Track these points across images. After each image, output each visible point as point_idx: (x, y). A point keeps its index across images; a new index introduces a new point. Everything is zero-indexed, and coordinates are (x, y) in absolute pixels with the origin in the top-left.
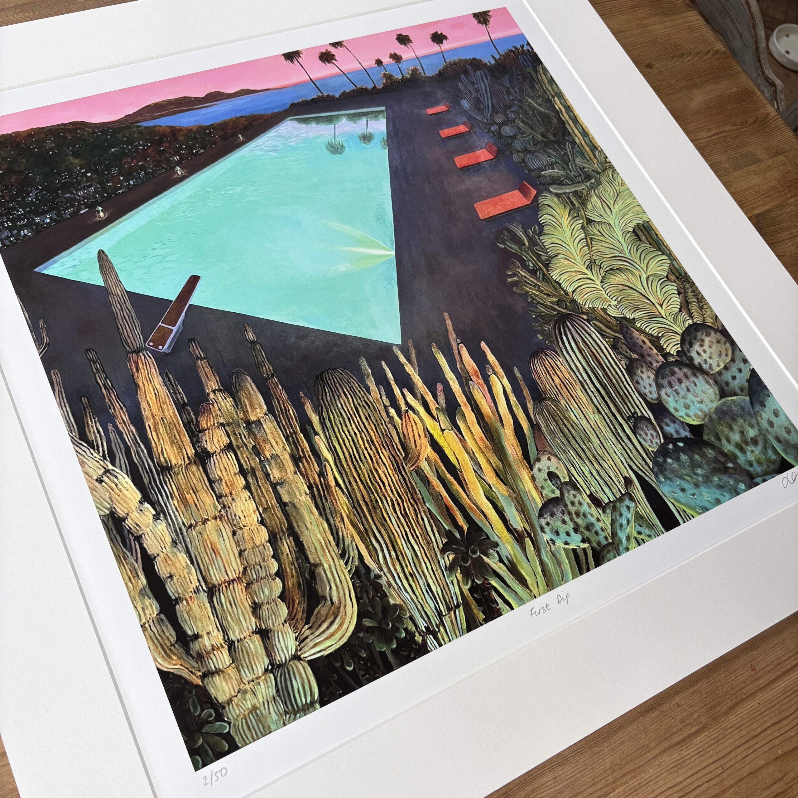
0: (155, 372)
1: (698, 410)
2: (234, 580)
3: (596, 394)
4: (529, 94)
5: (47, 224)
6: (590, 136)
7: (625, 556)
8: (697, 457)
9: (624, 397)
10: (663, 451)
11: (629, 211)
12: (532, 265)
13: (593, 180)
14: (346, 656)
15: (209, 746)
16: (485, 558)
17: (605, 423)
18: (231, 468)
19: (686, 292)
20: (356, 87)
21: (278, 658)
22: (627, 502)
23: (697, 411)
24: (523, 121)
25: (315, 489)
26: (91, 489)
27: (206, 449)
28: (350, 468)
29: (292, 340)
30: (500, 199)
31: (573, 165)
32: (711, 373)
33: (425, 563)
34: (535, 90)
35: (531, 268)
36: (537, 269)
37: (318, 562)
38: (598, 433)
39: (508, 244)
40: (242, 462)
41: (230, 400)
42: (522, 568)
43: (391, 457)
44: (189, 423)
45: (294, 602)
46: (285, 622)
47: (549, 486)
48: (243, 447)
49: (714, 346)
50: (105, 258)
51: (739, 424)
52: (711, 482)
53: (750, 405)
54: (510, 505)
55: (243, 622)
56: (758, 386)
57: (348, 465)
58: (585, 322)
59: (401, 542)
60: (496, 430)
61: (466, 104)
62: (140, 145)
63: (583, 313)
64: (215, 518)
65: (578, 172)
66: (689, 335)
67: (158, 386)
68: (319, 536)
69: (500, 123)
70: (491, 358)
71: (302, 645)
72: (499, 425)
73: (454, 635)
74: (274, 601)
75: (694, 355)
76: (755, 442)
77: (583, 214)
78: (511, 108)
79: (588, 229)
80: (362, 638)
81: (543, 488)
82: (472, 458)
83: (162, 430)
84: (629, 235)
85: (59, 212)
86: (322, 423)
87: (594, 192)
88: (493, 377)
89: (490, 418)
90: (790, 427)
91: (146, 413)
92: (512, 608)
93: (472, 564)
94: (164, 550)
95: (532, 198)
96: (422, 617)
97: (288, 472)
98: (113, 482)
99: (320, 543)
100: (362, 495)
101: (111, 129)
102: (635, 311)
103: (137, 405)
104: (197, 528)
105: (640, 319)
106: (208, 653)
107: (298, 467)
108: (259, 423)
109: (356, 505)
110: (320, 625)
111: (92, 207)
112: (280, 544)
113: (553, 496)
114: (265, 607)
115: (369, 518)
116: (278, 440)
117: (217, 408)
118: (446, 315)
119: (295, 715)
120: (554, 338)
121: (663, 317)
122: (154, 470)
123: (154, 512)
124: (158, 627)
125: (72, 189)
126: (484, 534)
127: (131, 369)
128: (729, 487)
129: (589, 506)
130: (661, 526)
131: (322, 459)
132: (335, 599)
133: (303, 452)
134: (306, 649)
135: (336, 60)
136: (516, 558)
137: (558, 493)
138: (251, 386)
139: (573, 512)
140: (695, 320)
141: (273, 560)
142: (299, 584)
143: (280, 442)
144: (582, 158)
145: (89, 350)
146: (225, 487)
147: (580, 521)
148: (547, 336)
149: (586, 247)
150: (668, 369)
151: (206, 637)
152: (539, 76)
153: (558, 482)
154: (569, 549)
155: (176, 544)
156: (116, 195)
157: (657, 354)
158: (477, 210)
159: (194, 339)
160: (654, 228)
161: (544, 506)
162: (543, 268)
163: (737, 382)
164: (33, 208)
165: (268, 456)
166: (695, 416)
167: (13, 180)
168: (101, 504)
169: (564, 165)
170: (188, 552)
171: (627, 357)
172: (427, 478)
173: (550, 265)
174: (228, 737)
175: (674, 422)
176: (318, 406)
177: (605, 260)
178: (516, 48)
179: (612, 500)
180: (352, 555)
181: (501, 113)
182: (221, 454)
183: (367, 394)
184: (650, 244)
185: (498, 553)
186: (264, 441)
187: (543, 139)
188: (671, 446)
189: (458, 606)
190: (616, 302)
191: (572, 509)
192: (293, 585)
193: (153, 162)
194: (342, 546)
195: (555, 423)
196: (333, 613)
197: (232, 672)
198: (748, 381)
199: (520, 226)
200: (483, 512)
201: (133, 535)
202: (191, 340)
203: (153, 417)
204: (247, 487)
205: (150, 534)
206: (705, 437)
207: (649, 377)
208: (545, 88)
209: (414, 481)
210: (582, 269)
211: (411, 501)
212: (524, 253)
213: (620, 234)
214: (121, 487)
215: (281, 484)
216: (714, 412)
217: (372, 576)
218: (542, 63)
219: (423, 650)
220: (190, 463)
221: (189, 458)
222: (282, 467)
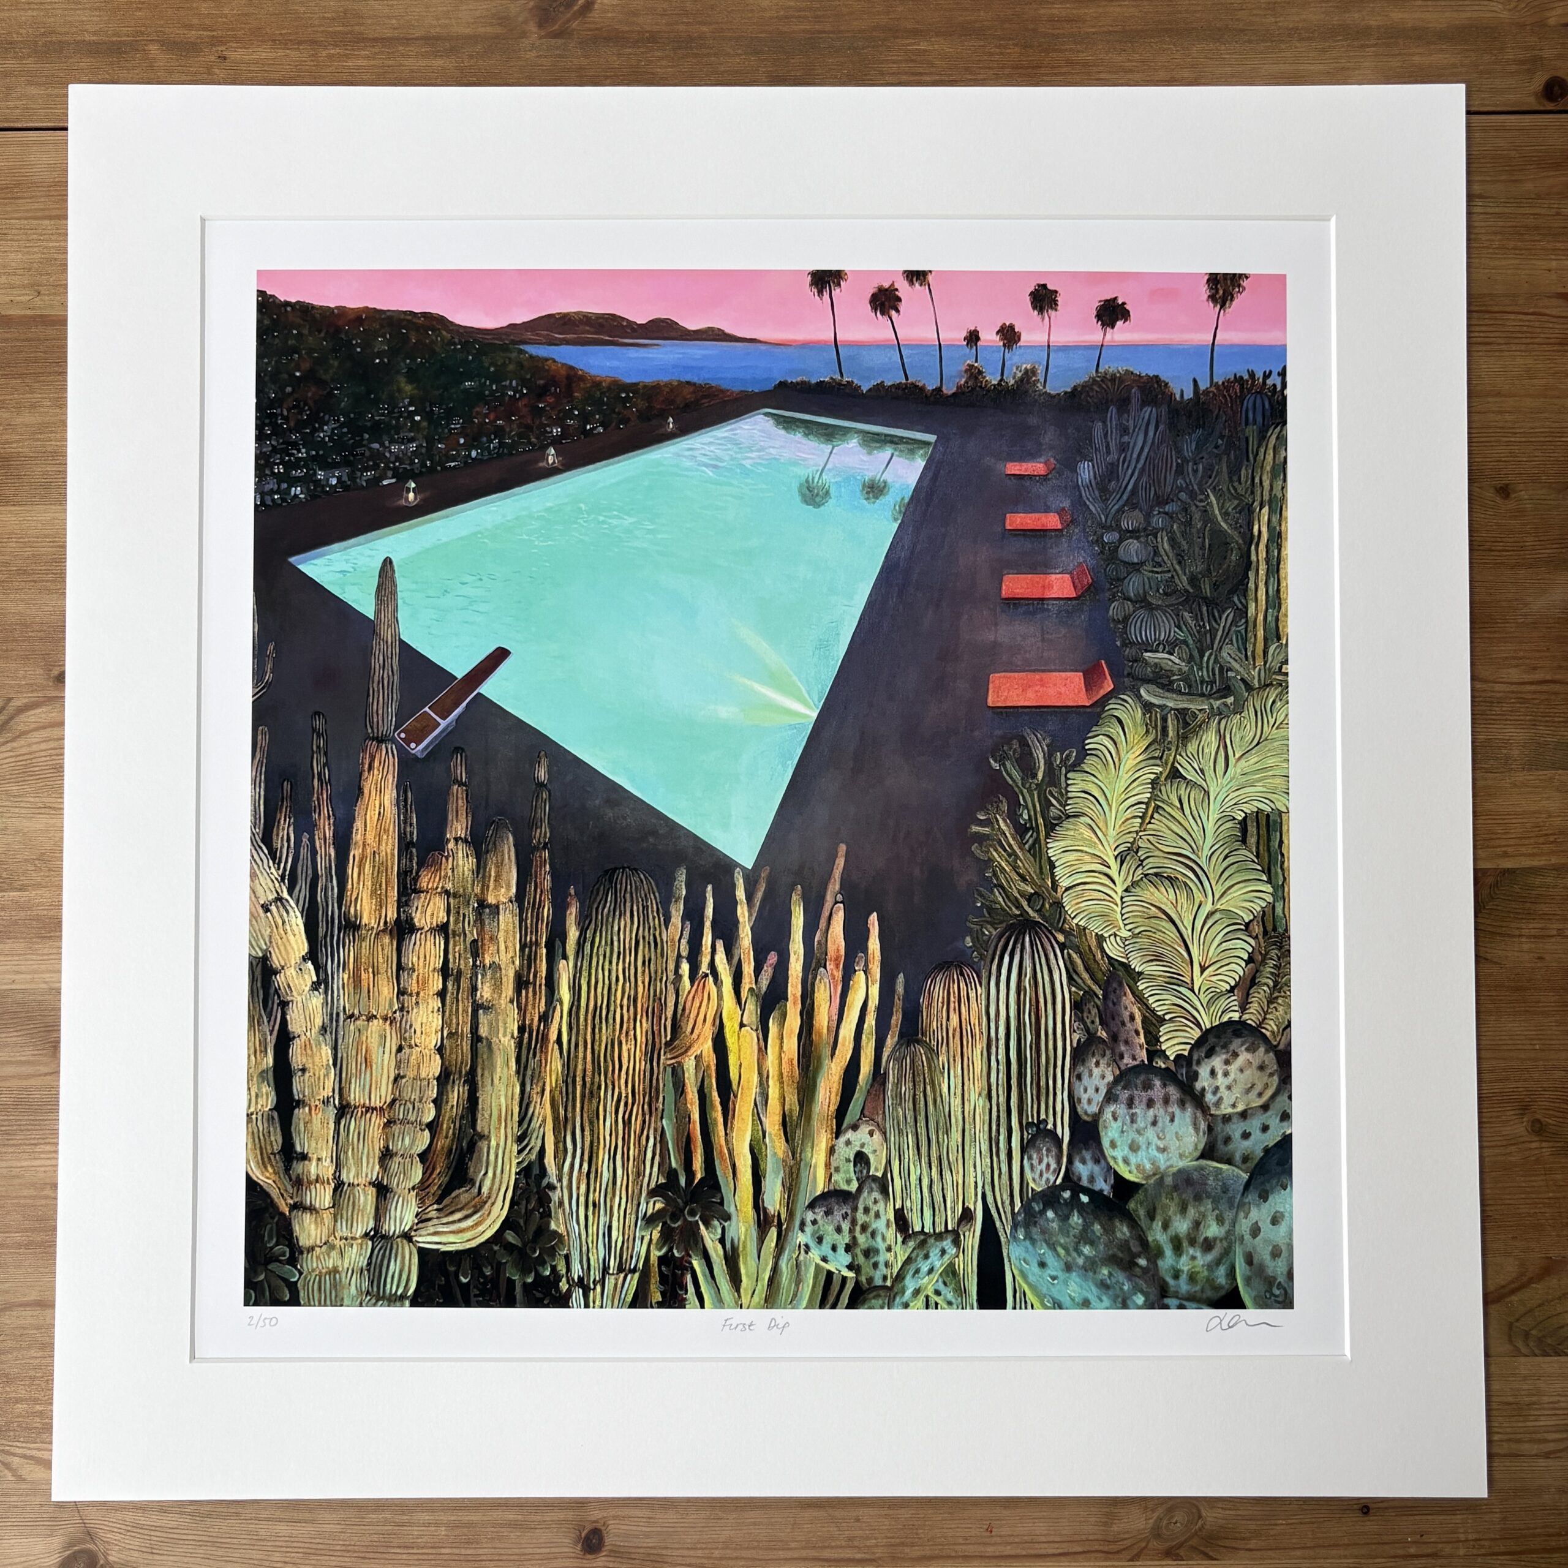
0: (391, 781)
1: (1150, 1160)
2: (376, 1108)
3: (1002, 1067)
4: (1218, 484)
5: (331, 486)
6: (1283, 609)
7: (897, 1313)
8: (1097, 1227)
9: (1043, 1091)
10: (1050, 1197)
11: (1259, 780)
12: (1026, 817)
13: (1230, 700)
14: (467, 1264)
15: (269, 1287)
16: (702, 1227)
17: (987, 1117)
18: (433, 958)
19: (1263, 962)
20: (907, 379)
21: (386, 1227)
22: (947, 1244)
23: (1145, 1161)
24: (1173, 541)
25: (526, 1035)
26: (252, 914)
27: (412, 919)
28: (586, 1025)
29: (597, 802)
30: (1041, 680)
31: (1213, 657)
32: (1212, 1112)
33: (621, 1198)
34: (1235, 478)
35: (1022, 822)
36: (1031, 828)
37: (486, 1133)
38: (967, 1127)
39: (1008, 764)
40: (451, 956)
41: (472, 860)
42: (745, 1263)
43: (650, 1033)
44: (406, 873)
45: (434, 1169)
46: (413, 1188)
47: (848, 1172)
48: (459, 936)
49: (1248, 1072)
50: (389, 574)
51: (1202, 1209)
52: (1095, 1273)
53: (1242, 1188)
54: (777, 1173)
55: (365, 1165)
56: (1278, 1164)
57: (586, 1020)
58: (1056, 945)
59: (603, 1157)
60: (819, 1059)
61: (1086, 472)
62: (511, 388)
63: (1062, 930)
64: (385, 1019)
65: (1214, 674)
66: (1218, 1037)
67: (387, 803)
68: (503, 1100)
69: (1128, 531)
70: (874, 945)
71: (420, 1225)
72: (827, 1051)
73: (609, 1303)
74: (411, 1157)
75: (1204, 1071)
76: (1208, 1245)
77: (1171, 758)
78: (1167, 503)
79: (1163, 788)
80: (495, 1252)
81: (837, 1170)
82: (761, 1083)
83: (368, 868)
84: (1229, 825)
85: (353, 472)
86: (580, 945)
87: (1219, 723)
88: (860, 976)
89: (820, 1035)
90: (1284, 1248)
91: (357, 837)
92: (702, 1306)
93: (681, 1228)
94: (308, 1034)
95: (1099, 697)
96: (581, 1262)
97: (504, 995)
98: (281, 916)
99: (500, 1110)
100: (585, 1070)
101: (479, 342)
102: (1152, 961)
103: (351, 820)
104: (358, 1022)
105: (1151, 977)
106: (310, 1183)
107: (519, 994)
108: (495, 909)
109: (570, 1080)
110: (452, 1213)
111: (402, 477)
112: (449, 1087)
113: (845, 1187)
114: (397, 1159)
115: (578, 1105)
116: (510, 945)
117: (450, 866)
118: (843, 848)
119: (377, 1301)
120: (990, 952)
121: (1192, 990)
122: (336, 921)
123: (315, 979)
124: (266, 1125)
125: (385, 437)
126: (719, 1196)
127: (363, 763)
128: (1118, 1292)
129: (888, 1225)
130: (975, 1297)
131: (556, 996)
132: (485, 1190)
133: (535, 976)
134: (423, 1232)
135: (898, 311)
136: (744, 1247)
137: (854, 1186)
138: (509, 850)
139: (860, 1223)
140: (1245, 1017)
141: (432, 1105)
142: (450, 1151)
143: (511, 949)
144: (1239, 649)
145: (318, 713)
146: (414, 981)
147: (862, 1239)
148: (981, 943)
149: (1139, 820)
150: (1142, 1077)
151: (314, 1163)
152: (1263, 450)
153: (865, 1172)
154: (823, 1268)
155: (326, 1031)
156: (445, 469)
157: (1141, 1046)
158: (991, 686)
159: (463, 750)
160: (1285, 828)
161: (824, 1196)
162: (1042, 828)
163: (1246, 1143)
164: (321, 452)
165: (487, 962)
166: (1138, 1167)
167: (310, 394)
168: (257, 941)
169: (1196, 654)
170: (335, 1049)
171: (1088, 1030)
172: (684, 1085)
173: (1057, 828)
174: (293, 1287)
175: (1097, 1161)
176: (587, 917)
177: (1157, 853)
178: (1252, 375)
179: (926, 1230)
180: (532, 1144)
181: (1141, 510)
182: (429, 934)
183: (663, 927)
184: (1257, 856)
185: (723, 1229)
186: (491, 938)
187: (1189, 588)
188: (1067, 1194)
189: (634, 1271)
190: (1130, 933)
191: (861, 1217)
192: (443, 1148)
193: (519, 426)
194: (525, 1126)
195: (911, 1084)
196: (475, 1206)
197: (327, 1217)
198: (1267, 1151)
199: (1048, 741)
200: (734, 1166)
201: (279, 997)
202: (458, 750)
203: (364, 845)
204: (442, 994)
205: (300, 1005)
206: (1132, 1205)
207: (1103, 1077)
208: (1257, 480)
209: (664, 1080)
210: (1107, 855)
211: (646, 1107)
212: (1025, 791)
213: (1214, 815)
214: (288, 927)
215: (487, 1008)
216: (1174, 1174)
217: (545, 1182)
218: (1285, 423)
219: (562, 1301)
220: (383, 931)
221: (386, 923)
222: (498, 986)
